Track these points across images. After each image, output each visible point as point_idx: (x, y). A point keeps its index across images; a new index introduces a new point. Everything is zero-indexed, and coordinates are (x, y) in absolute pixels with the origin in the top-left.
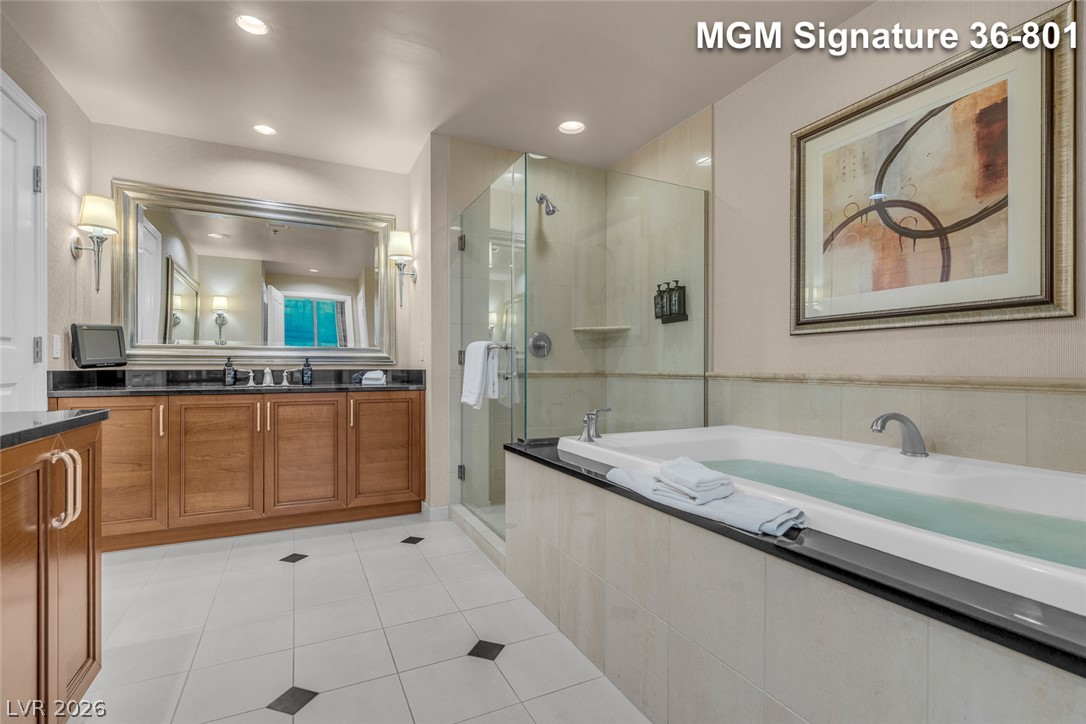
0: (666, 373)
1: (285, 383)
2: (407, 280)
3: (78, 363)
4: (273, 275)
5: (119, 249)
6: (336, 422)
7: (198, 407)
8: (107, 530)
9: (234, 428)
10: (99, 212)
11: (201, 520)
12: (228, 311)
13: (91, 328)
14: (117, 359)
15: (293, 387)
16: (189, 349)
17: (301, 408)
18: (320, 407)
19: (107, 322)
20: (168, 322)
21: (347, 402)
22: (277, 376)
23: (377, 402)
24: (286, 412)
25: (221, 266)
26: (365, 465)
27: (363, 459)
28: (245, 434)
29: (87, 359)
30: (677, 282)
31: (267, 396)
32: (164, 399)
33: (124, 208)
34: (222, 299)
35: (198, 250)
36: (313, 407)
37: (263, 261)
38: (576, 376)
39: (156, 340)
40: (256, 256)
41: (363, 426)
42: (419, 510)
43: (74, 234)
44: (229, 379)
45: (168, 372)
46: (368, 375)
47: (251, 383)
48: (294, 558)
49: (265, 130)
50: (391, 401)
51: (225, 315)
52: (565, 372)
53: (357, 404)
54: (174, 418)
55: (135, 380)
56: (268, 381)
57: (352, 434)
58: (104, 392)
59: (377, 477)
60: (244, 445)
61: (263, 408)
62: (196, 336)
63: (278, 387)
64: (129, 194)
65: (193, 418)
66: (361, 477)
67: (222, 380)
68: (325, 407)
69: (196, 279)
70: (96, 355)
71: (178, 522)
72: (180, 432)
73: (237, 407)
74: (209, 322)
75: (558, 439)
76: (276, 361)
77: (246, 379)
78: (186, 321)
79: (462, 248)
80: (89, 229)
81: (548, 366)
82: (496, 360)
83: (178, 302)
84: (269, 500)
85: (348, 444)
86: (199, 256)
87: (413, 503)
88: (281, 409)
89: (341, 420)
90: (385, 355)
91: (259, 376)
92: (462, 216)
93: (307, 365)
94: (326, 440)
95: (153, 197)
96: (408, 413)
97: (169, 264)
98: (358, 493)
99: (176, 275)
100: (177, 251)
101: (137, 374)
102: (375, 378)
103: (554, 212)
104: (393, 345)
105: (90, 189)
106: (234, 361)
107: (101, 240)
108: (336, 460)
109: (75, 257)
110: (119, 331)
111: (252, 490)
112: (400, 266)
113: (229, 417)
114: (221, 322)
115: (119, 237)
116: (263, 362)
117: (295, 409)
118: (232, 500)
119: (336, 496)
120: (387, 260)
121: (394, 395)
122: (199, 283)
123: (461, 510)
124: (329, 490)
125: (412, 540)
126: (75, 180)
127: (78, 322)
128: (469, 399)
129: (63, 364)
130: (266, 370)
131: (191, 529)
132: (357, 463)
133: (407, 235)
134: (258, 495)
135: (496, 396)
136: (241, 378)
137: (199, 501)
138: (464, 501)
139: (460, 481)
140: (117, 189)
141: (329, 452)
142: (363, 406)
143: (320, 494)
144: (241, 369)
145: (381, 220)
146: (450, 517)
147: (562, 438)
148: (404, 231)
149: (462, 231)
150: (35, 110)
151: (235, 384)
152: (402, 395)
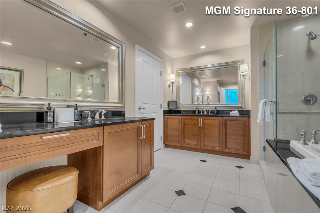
1: (210, 114)
2: (247, 80)
3: (169, 108)
4: (221, 84)
5: (177, 84)
6: (220, 125)
9: (194, 125)
10: (172, 77)
11: (188, 146)
12: (209, 95)
13: (171, 101)
14: (175, 107)
15: (213, 115)
17: (210, 121)
18: (215, 121)
19: (175, 100)
21: (223, 120)
22: (208, 112)
23: (232, 120)
24: (206, 121)
25: (208, 83)
26: (228, 139)
27: (228, 138)
28: (196, 126)
29: (171, 108)
31: (202, 117)
33: (178, 75)
34: (208, 92)
35: (202, 80)
36: (213, 121)
37: (218, 81)
39: (190, 102)
40: (215, 80)
41: (228, 128)
42: (249, 159)
43: (169, 82)
44: (197, 112)
46: (233, 112)
47: (202, 114)
48: (204, 161)
49: (203, 47)
50: (237, 120)
53: (226, 121)
54: (183, 121)
55: (184, 112)
56: (205, 113)
57: (224, 129)
59: (233, 143)
60: (196, 129)
61: (200, 119)
62: (203, 102)
63: (208, 115)
64: (179, 72)
65: (186, 121)
66: (228, 143)
67: (195, 113)
68: (216, 121)
69: (202, 87)
70: (173, 107)
71: (183, 145)
72: (184, 124)
73: (195, 120)
74: (206, 98)
75: (290, 141)
76: (209, 108)
77: (201, 113)
79: (264, 65)
80: (171, 81)
81: (315, 109)
83: (198, 93)
84: (202, 144)
85: (223, 132)
86: (203, 82)
87: (246, 156)
88: (205, 121)
90: (240, 105)
91: (203, 112)
92: (264, 53)
93: (216, 109)
94: (217, 130)
95: (186, 71)
96: (244, 125)
97: (193, 85)
98: (226, 148)
100: (196, 82)
102: (235, 113)
104: (244, 102)
105: (172, 73)
106: (198, 108)
107: (173, 83)
108: (220, 137)
109: (169, 87)
112: (243, 76)
113: (193, 122)
114: (208, 98)
115: (177, 81)
117: (208, 121)
118: (193, 143)
119: (219, 147)
120: (241, 75)
121: (239, 118)
122: (203, 89)
123: (262, 162)
124: (218, 145)
125: (240, 167)
126: (169, 71)
127: (169, 100)
128: (258, 121)
129: (166, 109)
130: (204, 110)
131: (186, 147)
132: (226, 139)
133: (247, 65)
134: (199, 143)
135: (269, 121)
136: (199, 112)
137: (188, 141)
138: (265, 159)
139: (263, 152)
140: (177, 71)
141: (217, 134)
142: (228, 121)
143: (215, 146)
144: (199, 110)
145: (239, 62)
146: (258, 164)
147: (291, 141)
148: (246, 64)
149: (264, 59)
150: (161, 60)
151: (198, 114)
152: (241, 118)
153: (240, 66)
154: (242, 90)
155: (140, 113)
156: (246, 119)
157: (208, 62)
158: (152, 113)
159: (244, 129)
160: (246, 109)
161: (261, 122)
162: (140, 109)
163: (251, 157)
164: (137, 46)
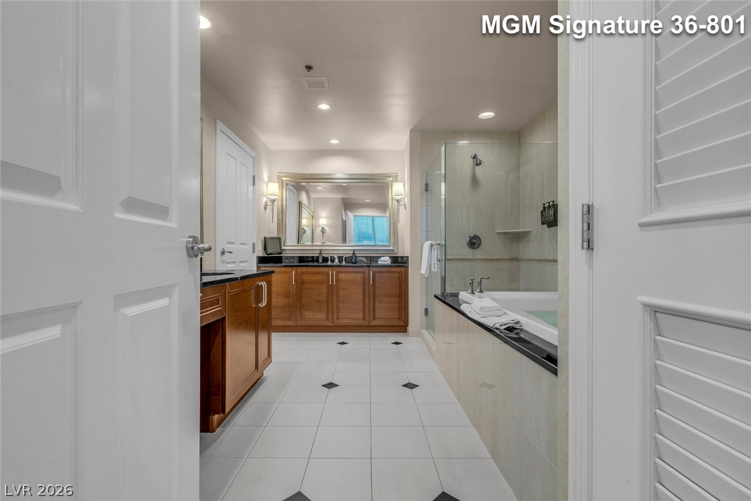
0: (549, 259)
1: (344, 262)
2: (402, 208)
3: (266, 253)
4: (348, 205)
5: (280, 203)
6: (364, 282)
7: (307, 273)
8: (274, 323)
9: (321, 283)
10: (271, 189)
11: (307, 323)
12: (326, 225)
13: (270, 238)
14: (278, 251)
15: (348, 264)
16: (309, 246)
17: (348, 275)
19: (276, 236)
20: (300, 233)
21: (369, 272)
22: (340, 259)
23: (383, 272)
24: (342, 276)
25: (323, 202)
26: (377, 305)
27: (377, 302)
28: (325, 286)
29: (269, 251)
30: (553, 202)
31: (335, 268)
32: (294, 268)
33: (282, 185)
34: (324, 220)
35: (313, 195)
36: (354, 274)
37: (342, 198)
38: (498, 260)
39: (295, 243)
40: (339, 196)
41: (377, 284)
42: (405, 331)
43: (265, 199)
44: (320, 260)
45: (300, 257)
46: (382, 259)
47: (329, 263)
48: (343, 343)
49: (334, 142)
50: (390, 272)
51: (325, 227)
52: (490, 258)
53: (374, 274)
54: (299, 277)
55: (286, 261)
56: (337, 260)
57: (371, 288)
58: (275, 265)
59: (384, 312)
60: (325, 291)
61: (332, 273)
62: (313, 240)
64: (284, 179)
65: (306, 277)
66: (376, 311)
67: (317, 261)
68: (359, 274)
69: (312, 209)
70: (272, 250)
71: (301, 323)
72: (301, 283)
73: (322, 273)
74: (318, 231)
75: (458, 294)
76: (341, 252)
77: (328, 260)
78: (308, 231)
79: (427, 190)
80: (270, 197)
81: (478, 254)
82: (436, 252)
83: (304, 222)
84: (335, 317)
85: (370, 293)
86: (314, 198)
87: (403, 328)
88: (340, 275)
89: (367, 281)
90: (392, 248)
91: (333, 260)
92: (427, 172)
93: (354, 254)
94: (360, 291)
95: (293, 178)
96: (400, 279)
97: (300, 204)
98: (374, 318)
99: (303, 209)
100: (304, 198)
101: (287, 258)
102: (385, 260)
103: (480, 164)
104: (396, 243)
105: (270, 180)
106: (323, 252)
107: (273, 201)
108: (364, 301)
109: (265, 209)
110: (280, 239)
111: (328, 312)
112: (398, 201)
113: (319, 277)
114: (323, 231)
115: (280, 198)
116: (335, 252)
117: (346, 275)
118: (319, 317)
119: (364, 319)
120: (392, 198)
121: (392, 269)
122: (313, 212)
123: (424, 332)
124: (361, 316)
125: (397, 343)
126: (265, 176)
127: (266, 236)
128: (423, 271)
129: (261, 253)
130: (336, 256)
131: (304, 326)
132: (374, 303)
133: (402, 184)
134: (330, 315)
135: (436, 270)
136: (325, 260)
137: (308, 314)
138: (427, 328)
139: (425, 317)
140: (279, 178)
141: (361, 297)
142: (377, 275)
143: (357, 317)
144: (325, 256)
145: (390, 177)
146: (419, 335)
147: (461, 293)
148: (400, 182)
149: (427, 181)
150: (253, 154)
151: (323, 262)
152: (396, 269)
153: (394, 184)
154: (394, 224)
155: (223, 261)
156: (402, 269)
157: (340, 168)
158: (240, 262)
159: (400, 285)
160: (400, 255)
161: (426, 273)
162: (223, 253)
163: (410, 328)
164: (220, 125)
